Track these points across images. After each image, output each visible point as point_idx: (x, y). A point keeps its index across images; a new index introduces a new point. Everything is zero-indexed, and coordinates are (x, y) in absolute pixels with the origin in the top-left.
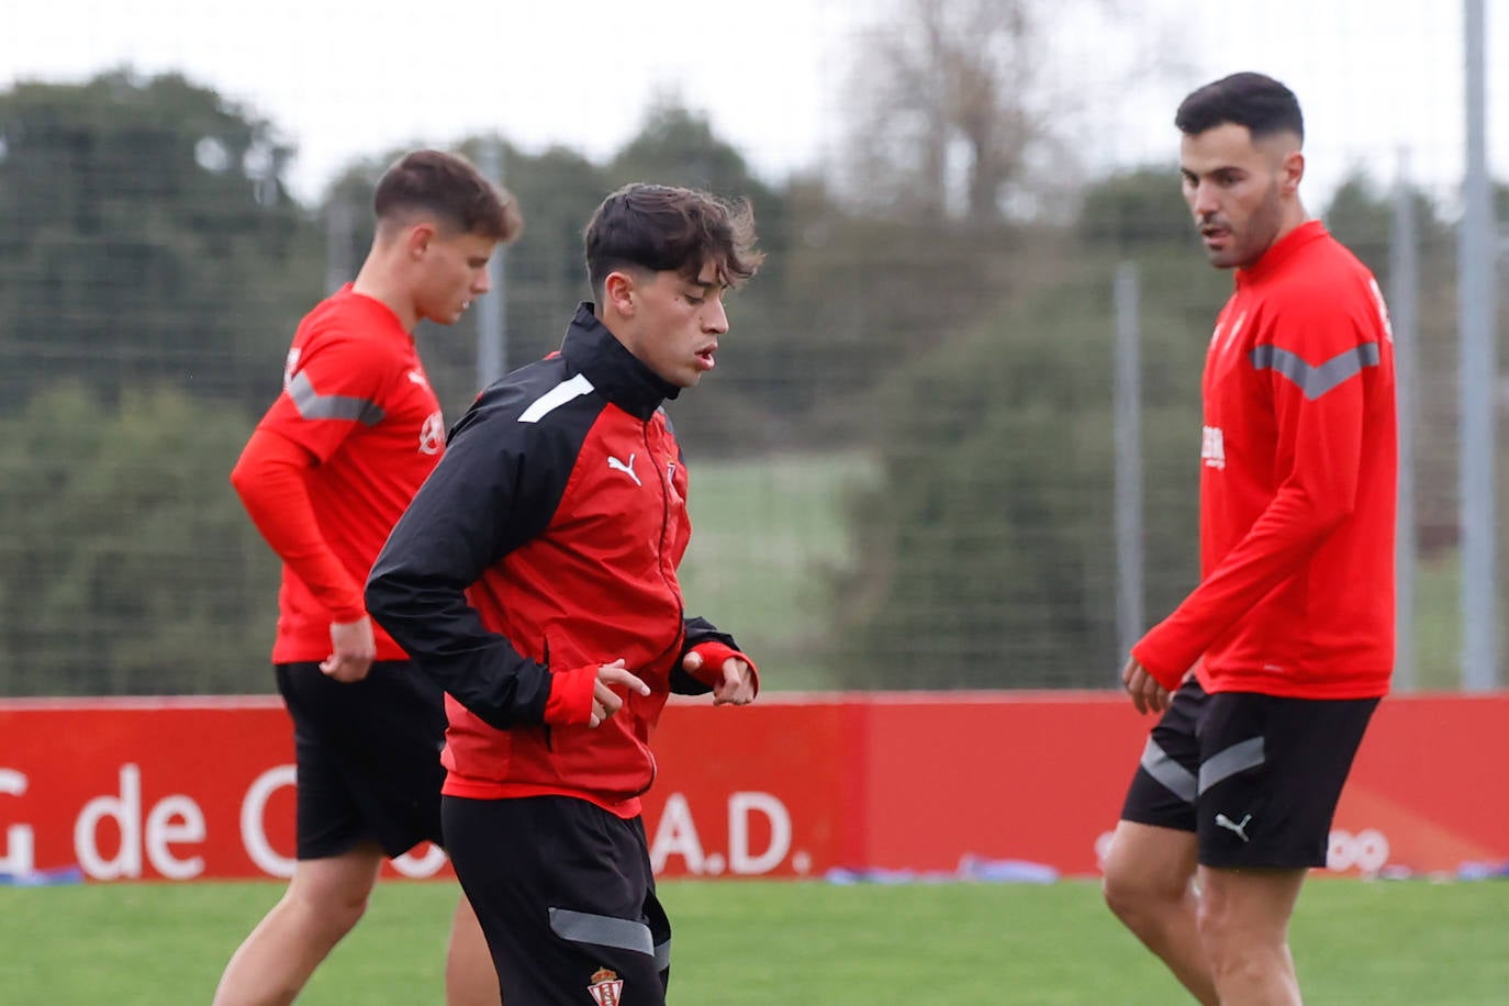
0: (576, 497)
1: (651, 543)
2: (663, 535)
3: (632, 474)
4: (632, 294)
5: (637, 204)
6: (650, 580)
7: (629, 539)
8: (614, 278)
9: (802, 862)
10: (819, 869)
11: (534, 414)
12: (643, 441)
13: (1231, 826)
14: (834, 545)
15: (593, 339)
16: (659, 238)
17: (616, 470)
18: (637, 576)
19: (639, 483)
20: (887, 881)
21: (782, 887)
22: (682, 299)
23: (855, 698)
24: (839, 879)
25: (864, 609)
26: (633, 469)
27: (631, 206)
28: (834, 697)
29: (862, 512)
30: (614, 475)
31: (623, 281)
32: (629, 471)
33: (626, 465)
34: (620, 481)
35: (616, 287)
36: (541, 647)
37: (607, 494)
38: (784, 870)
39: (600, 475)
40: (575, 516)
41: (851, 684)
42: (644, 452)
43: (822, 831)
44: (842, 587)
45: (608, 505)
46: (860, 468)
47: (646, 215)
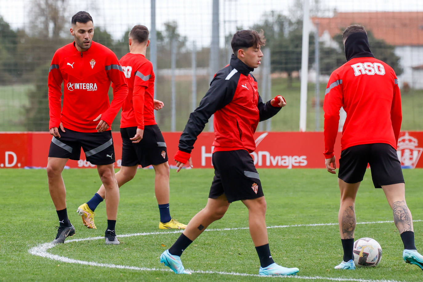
0: (237, 94)
1: (252, 101)
2: (254, 99)
3: (247, 88)
4: (244, 53)
5: (241, 35)
6: (253, 108)
7: (248, 101)
8: (240, 51)
9: (19, 165)
10: (22, 167)
11: (228, 78)
12: (247, 81)
13: (109, 156)
14: (26, 102)
15: (237, 61)
16: (248, 41)
17: (244, 87)
18: (250, 107)
19: (248, 89)
20: (36, 169)
21: (16, 170)
22: (254, 52)
23: (30, 132)
24: (26, 168)
25: (32, 115)
26: (247, 87)
27: (240, 36)
28: (26, 132)
29: (32, 96)
30: (243, 88)
31: (241, 51)
32: (246, 87)
33: (245, 86)
34: (245, 90)
35: (241, 52)
36: (236, 122)
37: (243, 92)
38: (16, 166)
39: (241, 89)
40: (237, 97)
41: (29, 130)
42: (248, 83)
43: (23, 159)
44: (28, 111)
45: (243, 95)
46: (32, 87)
47: (243, 37)
